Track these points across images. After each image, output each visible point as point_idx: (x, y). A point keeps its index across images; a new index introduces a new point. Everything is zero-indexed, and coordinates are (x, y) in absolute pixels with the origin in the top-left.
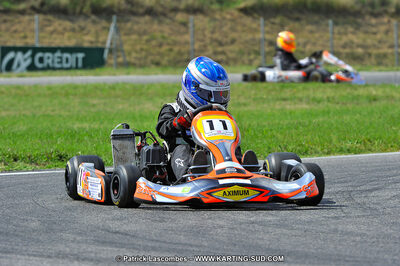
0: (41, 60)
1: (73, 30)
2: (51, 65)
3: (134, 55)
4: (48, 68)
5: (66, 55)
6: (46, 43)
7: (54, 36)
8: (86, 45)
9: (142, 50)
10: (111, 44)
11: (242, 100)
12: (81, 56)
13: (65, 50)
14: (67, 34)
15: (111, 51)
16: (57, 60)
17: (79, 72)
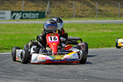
0: (25, 16)
1: (35, 6)
2: (28, 17)
3: (55, 14)
4: (27, 18)
5: (33, 14)
6: (26, 10)
7: (29, 8)
8: (39, 11)
9: (58, 13)
10: (48, 10)
11: (90, 29)
12: (38, 14)
13: (32, 12)
14: (33, 7)
15: (48, 13)
16: (30, 16)
17: (37, 20)
